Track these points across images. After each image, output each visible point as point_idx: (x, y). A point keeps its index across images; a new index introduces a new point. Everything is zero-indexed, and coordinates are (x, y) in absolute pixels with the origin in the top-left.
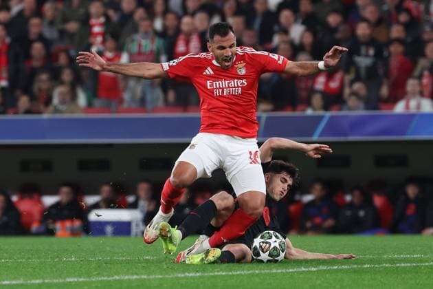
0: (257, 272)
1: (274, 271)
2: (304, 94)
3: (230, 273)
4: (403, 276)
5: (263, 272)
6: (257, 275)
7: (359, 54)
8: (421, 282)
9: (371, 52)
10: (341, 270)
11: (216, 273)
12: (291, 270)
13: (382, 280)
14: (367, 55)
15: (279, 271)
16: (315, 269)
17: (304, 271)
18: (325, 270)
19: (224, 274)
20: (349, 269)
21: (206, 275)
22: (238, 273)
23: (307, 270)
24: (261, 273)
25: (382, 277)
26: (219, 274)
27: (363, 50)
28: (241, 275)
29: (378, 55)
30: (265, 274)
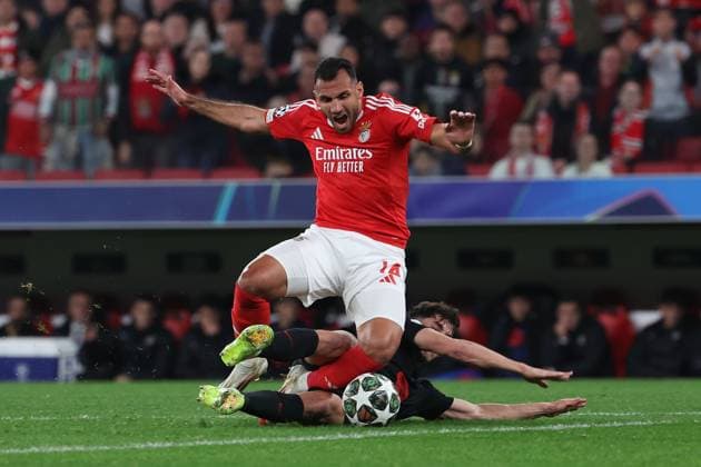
0: (264, 440)
1: (293, 439)
3: (221, 443)
4: (504, 447)
5: (274, 440)
6: (265, 446)
7: (433, 82)
8: (533, 457)
9: (455, 79)
10: (402, 438)
11: (198, 443)
12: (321, 438)
13: (469, 453)
14: (447, 85)
15: (301, 439)
16: (359, 437)
17: (341, 439)
18: (375, 438)
19: (210, 443)
20: (415, 437)
21: (181, 445)
22: (234, 442)
24: (272, 443)
25: (469, 450)
26: (202, 443)
27: (441, 75)
28: (237, 445)
29: (467, 85)
30: (279, 444)
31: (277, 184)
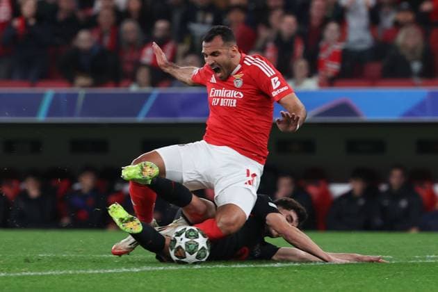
0: (70, 272)
1: (91, 271)
2: (129, 68)
3: (40, 274)
4: (239, 279)
5: (78, 272)
6: (71, 276)
7: (194, 21)
8: (260, 286)
9: (209, 18)
10: (168, 271)
11: (24, 273)
12: (110, 271)
13: (215, 283)
14: (204, 23)
15: (97, 271)
16: (137, 270)
17: (124, 272)
18: (149, 271)
19: (32, 274)
20: (177, 271)
21: (12, 275)
22: (49, 273)
23: (128, 270)
24: (76, 274)
25: (215, 280)
26: (27, 274)
27: (200, 16)
28: (52, 275)
30: (80, 275)
31: (82, 92)
